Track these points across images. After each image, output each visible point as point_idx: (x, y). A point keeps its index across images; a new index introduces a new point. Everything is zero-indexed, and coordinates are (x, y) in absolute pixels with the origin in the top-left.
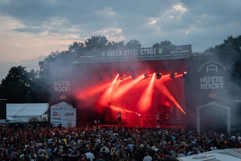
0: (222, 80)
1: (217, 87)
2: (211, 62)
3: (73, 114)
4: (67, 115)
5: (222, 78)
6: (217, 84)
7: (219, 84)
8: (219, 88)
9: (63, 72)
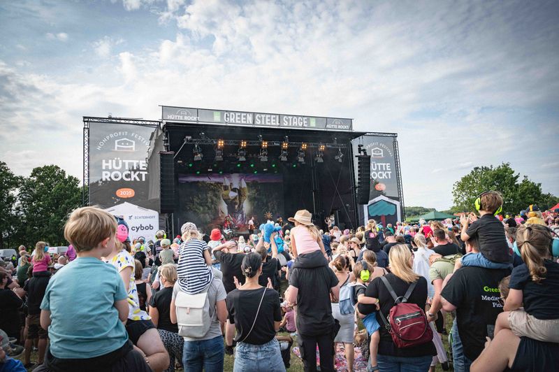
2: (376, 144)
3: (150, 227)
9: (125, 142)
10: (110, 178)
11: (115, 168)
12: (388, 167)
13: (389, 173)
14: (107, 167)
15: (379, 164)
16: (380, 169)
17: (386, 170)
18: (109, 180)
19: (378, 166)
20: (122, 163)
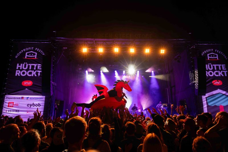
0: (224, 68)
1: (221, 75)
2: (212, 50)
3: (39, 105)
4: (31, 106)
5: (224, 66)
6: (220, 72)
7: (222, 71)
8: (223, 75)
9: (31, 53)
10: (20, 74)
11: (24, 68)
12: (223, 67)
13: (225, 72)
14: (19, 68)
15: (215, 65)
16: (216, 69)
17: (222, 70)
18: (19, 75)
19: (214, 67)
20: (28, 66)
